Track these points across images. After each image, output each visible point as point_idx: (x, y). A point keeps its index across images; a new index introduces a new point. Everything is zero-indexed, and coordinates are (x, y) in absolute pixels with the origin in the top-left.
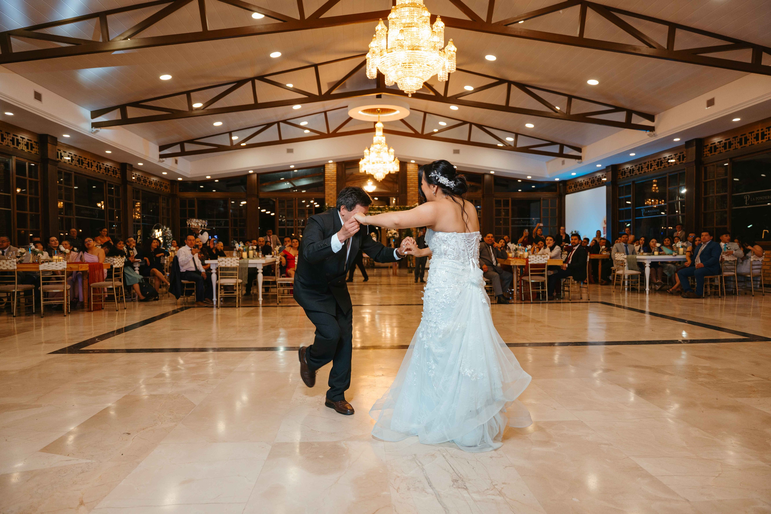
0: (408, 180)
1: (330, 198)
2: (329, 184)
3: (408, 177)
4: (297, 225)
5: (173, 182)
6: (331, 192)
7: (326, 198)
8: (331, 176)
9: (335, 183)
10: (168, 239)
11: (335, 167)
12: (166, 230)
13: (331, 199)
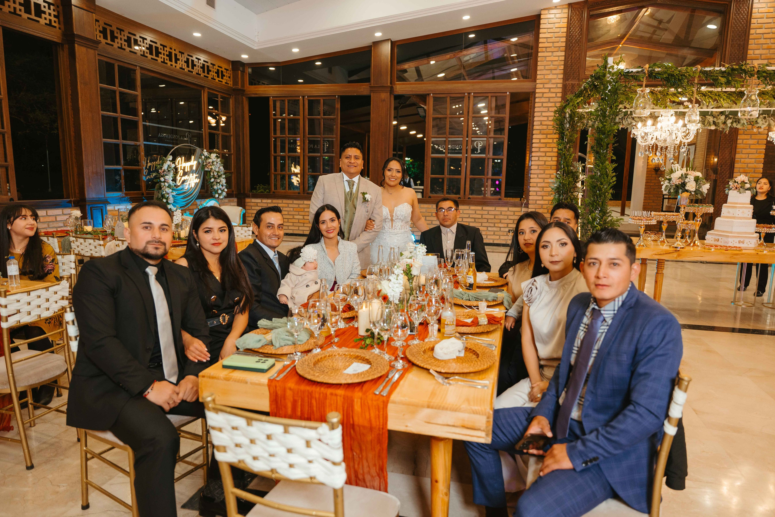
0: (751, 42)
1: (547, 90)
2: (548, 59)
3: (752, 31)
4: (469, 151)
5: (237, 65)
6: (550, 77)
7: (537, 91)
8: (554, 39)
9: (563, 54)
10: (214, 177)
11: (566, 15)
12: (207, 158)
13: (550, 92)
